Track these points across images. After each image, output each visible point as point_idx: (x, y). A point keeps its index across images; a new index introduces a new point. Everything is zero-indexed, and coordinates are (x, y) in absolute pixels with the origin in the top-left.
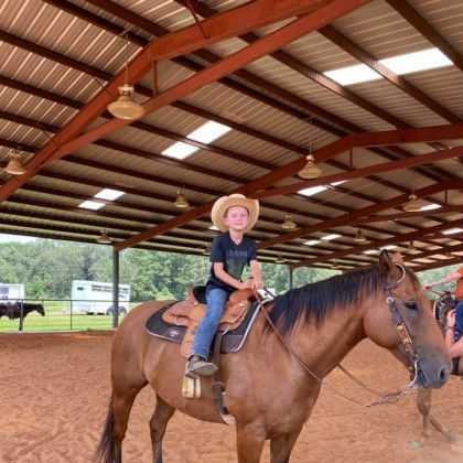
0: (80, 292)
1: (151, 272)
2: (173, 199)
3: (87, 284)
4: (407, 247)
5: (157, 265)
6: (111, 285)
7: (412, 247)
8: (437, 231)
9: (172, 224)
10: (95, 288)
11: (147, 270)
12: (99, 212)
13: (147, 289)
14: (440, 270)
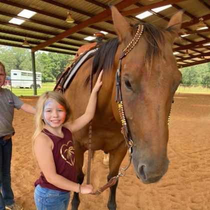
0: (16, 76)
1: (50, 68)
2: (64, 18)
3: (19, 72)
4: (184, 53)
5: (53, 64)
6: (32, 72)
7: (187, 53)
8: (200, 44)
9: (63, 35)
10: (23, 74)
11: (49, 67)
12: (22, 26)
13: (49, 76)
14: (189, 68)
